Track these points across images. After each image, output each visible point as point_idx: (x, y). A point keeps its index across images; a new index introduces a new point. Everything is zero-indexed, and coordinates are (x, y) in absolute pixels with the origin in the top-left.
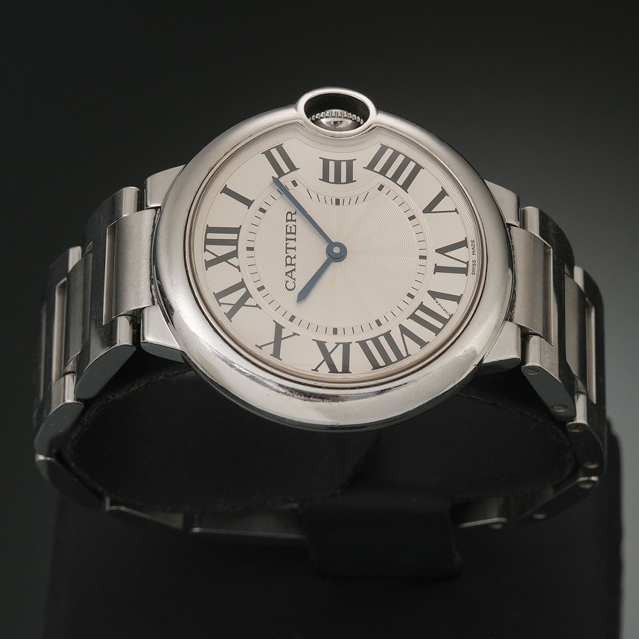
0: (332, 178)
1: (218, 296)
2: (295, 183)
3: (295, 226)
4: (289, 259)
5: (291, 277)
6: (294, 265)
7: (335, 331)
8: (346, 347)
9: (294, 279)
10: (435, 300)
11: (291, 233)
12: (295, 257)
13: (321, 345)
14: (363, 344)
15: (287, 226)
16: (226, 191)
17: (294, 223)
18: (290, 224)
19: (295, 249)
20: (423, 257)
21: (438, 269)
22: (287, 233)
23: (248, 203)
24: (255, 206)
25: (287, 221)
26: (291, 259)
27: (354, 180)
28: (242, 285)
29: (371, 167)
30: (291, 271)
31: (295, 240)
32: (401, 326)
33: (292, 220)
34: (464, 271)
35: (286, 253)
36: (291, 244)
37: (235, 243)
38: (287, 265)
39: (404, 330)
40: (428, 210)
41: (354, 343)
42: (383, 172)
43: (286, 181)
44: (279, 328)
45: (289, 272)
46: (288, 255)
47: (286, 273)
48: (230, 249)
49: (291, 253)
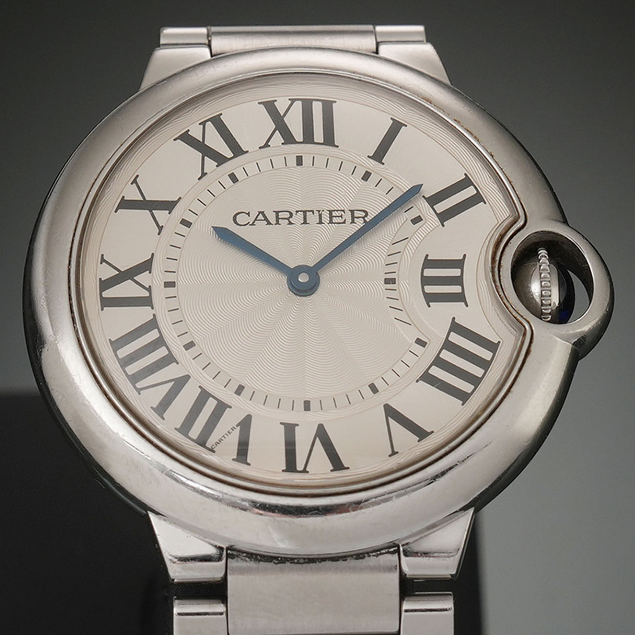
0: (430, 272)
1: (217, 122)
2: (417, 220)
3: (344, 222)
4: (287, 215)
5: (256, 220)
6: (277, 223)
7: (170, 284)
8: (147, 302)
9: (253, 224)
10: (237, 426)
11: (331, 217)
12: (290, 223)
13: (146, 266)
14: (152, 324)
15: (343, 211)
16: (396, 127)
17: (349, 220)
18: (348, 216)
19: (305, 222)
20: (307, 406)
21: (290, 429)
22: (331, 212)
23: (379, 155)
24: (373, 165)
25: (352, 212)
26: (288, 219)
27: (431, 304)
28: (237, 151)
29: (456, 327)
30: (266, 219)
31: (321, 222)
32: (187, 378)
33: (353, 217)
34: (291, 466)
35: (297, 212)
36: (312, 218)
37: (308, 138)
38: (277, 213)
39: (180, 383)
40: (391, 412)
41: (153, 312)
42: (448, 345)
43: (421, 207)
44: (169, 206)
45: (264, 216)
46: (294, 213)
47: (262, 213)
48: (297, 132)
49: (298, 218)
